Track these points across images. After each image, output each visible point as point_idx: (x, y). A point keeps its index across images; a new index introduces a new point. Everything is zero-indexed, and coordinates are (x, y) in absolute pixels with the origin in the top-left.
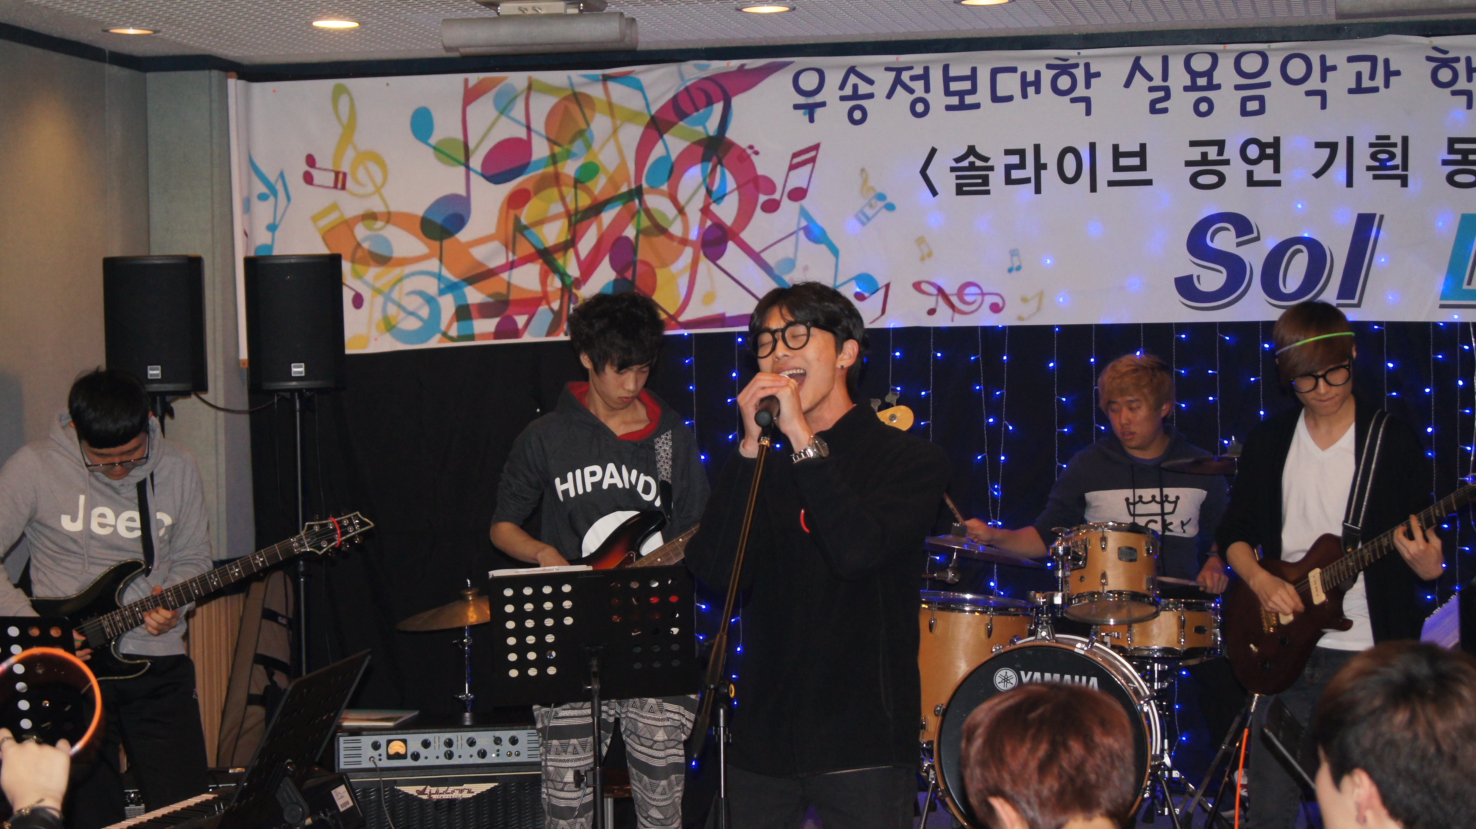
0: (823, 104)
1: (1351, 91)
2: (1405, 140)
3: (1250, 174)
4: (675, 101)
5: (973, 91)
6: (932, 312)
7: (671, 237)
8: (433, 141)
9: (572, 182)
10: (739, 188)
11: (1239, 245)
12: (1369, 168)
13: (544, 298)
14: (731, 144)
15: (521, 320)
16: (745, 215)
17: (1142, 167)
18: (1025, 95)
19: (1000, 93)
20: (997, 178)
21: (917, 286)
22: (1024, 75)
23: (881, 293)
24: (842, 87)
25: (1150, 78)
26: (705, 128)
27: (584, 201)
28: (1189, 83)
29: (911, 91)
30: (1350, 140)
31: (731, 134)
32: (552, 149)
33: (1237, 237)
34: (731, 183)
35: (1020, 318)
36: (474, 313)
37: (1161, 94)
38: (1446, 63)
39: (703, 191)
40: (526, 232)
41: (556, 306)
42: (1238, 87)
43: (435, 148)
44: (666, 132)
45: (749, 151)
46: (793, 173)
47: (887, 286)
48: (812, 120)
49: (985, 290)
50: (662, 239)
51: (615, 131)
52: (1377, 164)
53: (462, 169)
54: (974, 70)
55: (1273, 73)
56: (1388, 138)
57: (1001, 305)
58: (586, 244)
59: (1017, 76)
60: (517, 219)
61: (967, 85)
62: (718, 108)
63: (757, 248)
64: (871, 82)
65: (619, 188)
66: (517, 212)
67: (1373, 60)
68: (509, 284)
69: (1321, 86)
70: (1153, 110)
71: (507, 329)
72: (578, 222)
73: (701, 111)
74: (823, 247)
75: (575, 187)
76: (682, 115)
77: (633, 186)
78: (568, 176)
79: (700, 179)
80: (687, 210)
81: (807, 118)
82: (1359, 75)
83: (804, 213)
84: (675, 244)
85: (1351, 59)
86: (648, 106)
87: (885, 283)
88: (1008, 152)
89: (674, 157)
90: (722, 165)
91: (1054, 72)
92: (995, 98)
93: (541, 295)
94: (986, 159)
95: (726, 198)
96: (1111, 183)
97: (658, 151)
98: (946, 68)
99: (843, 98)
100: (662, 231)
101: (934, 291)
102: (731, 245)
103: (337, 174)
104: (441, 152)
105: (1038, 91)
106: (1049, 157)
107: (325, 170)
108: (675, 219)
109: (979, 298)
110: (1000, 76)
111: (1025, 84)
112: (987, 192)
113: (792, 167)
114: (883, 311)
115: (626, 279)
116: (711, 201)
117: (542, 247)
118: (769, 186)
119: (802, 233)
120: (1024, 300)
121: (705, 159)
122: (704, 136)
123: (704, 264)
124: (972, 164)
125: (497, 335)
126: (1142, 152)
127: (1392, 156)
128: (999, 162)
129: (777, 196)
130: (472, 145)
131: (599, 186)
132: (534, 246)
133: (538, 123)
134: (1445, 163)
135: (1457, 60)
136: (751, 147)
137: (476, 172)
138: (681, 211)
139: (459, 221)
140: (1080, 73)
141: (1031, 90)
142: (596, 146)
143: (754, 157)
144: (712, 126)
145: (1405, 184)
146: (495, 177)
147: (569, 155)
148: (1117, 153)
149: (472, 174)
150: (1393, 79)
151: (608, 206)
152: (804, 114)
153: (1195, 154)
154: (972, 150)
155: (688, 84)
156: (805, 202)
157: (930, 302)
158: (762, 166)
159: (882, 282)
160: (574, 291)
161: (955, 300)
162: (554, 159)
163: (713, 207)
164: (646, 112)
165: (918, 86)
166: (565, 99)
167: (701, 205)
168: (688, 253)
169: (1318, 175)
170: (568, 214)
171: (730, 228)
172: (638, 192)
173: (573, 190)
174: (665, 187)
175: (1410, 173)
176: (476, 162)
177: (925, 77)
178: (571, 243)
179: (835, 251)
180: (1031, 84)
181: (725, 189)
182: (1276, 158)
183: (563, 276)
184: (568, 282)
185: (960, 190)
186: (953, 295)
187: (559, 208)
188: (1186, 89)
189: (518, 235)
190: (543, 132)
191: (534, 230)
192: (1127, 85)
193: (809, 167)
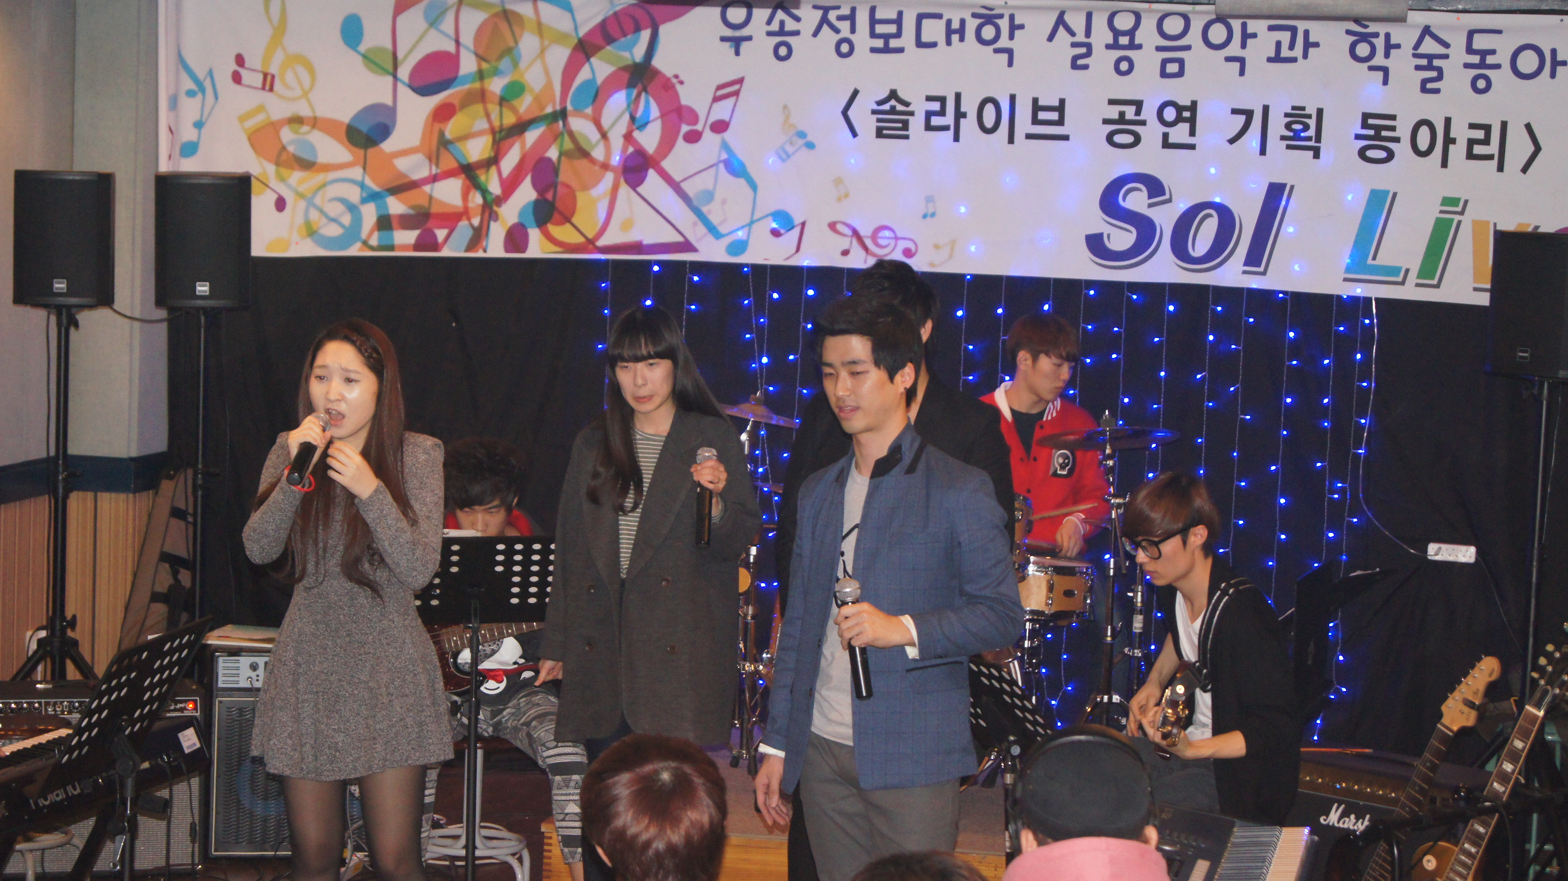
0: (749, 38)
1: (1270, 60)
2: (1320, 112)
3: (1165, 136)
4: (603, 26)
5: (898, 35)
6: (845, 253)
7: (593, 161)
8: (362, 48)
9: (497, 100)
10: (663, 116)
11: (1150, 206)
12: (1283, 138)
13: (464, 213)
14: (656, 73)
15: (441, 234)
16: (667, 144)
17: (1060, 122)
18: (949, 42)
19: (925, 38)
20: (916, 123)
21: (832, 226)
22: (949, 22)
23: (797, 231)
24: (769, 22)
25: (1072, 34)
26: (632, 55)
27: (510, 119)
28: (1111, 41)
29: (837, 31)
30: (1266, 109)
31: (657, 62)
32: (479, 66)
33: (1149, 198)
34: (655, 112)
35: (932, 265)
36: (395, 223)
37: (1083, 50)
38: (1364, 38)
39: (626, 117)
40: (450, 147)
41: (476, 222)
42: (1159, 49)
43: (364, 56)
44: (592, 55)
45: (674, 81)
46: (717, 105)
47: (803, 225)
48: (737, 53)
49: (899, 235)
50: (583, 163)
51: (543, 51)
52: (1291, 134)
53: (390, 79)
54: (900, 14)
55: (1194, 37)
56: (1303, 109)
57: (913, 250)
58: (509, 162)
59: (942, 24)
60: (442, 134)
61: (892, 29)
62: (645, 35)
63: (677, 177)
64: (798, 19)
65: (543, 109)
66: (441, 126)
67: (1294, 30)
68: (431, 198)
69: (1239, 53)
70: (1074, 66)
71: (427, 242)
72: (501, 139)
73: (629, 37)
74: (742, 181)
75: (501, 105)
76: (610, 40)
77: (558, 108)
78: (493, 93)
79: (625, 105)
80: (610, 135)
81: (733, 51)
82: (1278, 44)
83: (725, 146)
84: (597, 168)
85: (1271, 28)
86: (576, 28)
87: (801, 221)
88: (929, 99)
89: (599, 81)
90: (647, 92)
91: (979, 21)
92: (920, 44)
93: (461, 210)
94: (907, 104)
95: (649, 126)
96: (1029, 136)
97: (584, 74)
98: (873, 10)
99: (770, 34)
100: (584, 154)
101: (849, 232)
102: (652, 173)
103: (265, 75)
104: (370, 60)
105: (962, 39)
106: (970, 106)
107: (254, 70)
108: (598, 143)
109: (893, 242)
110: (925, 22)
111: (949, 32)
112: (907, 137)
113: (716, 99)
114: (798, 249)
115: (546, 200)
116: (634, 127)
117: (465, 163)
118: (693, 117)
119: (721, 166)
120: (937, 247)
121: (630, 85)
122: (630, 62)
123: (624, 190)
124: (893, 108)
125: (417, 247)
126: (1061, 108)
127: (1306, 127)
128: (920, 107)
129: (699, 127)
130: (400, 55)
131: (524, 105)
132: (458, 161)
133: (467, 39)
134: (1358, 137)
135: (1376, 35)
136: (676, 77)
137: (403, 83)
138: (604, 135)
139: (384, 131)
140: (1004, 24)
141: (955, 38)
142: (523, 65)
143: (679, 87)
144: (639, 53)
145: (1317, 156)
146: (422, 89)
147: (496, 72)
148: (1037, 107)
149: (400, 86)
150: (1311, 51)
151: (532, 126)
152: (731, 47)
153: (1113, 112)
154: (893, 95)
155: (618, 8)
156: (726, 135)
157: (845, 243)
158: (687, 96)
159: (798, 220)
160: (495, 208)
161: (868, 242)
162: (481, 75)
163: (636, 134)
164: (574, 34)
165: (844, 26)
166: (495, 15)
167: (624, 130)
168: (609, 177)
169: (1232, 141)
170: (493, 131)
171: (651, 157)
172: (562, 114)
173: (497, 108)
174: (589, 111)
175: (1323, 145)
176: (404, 72)
177: (851, 18)
178: (494, 161)
179: (753, 186)
180: (955, 32)
181: (649, 117)
182: (1192, 121)
183: (484, 192)
184: (489, 198)
185: (880, 134)
186: (867, 237)
187: (483, 125)
188: (1108, 47)
189: (442, 150)
190: (472, 47)
191: (459, 145)
192: (1051, 38)
193: (732, 100)
